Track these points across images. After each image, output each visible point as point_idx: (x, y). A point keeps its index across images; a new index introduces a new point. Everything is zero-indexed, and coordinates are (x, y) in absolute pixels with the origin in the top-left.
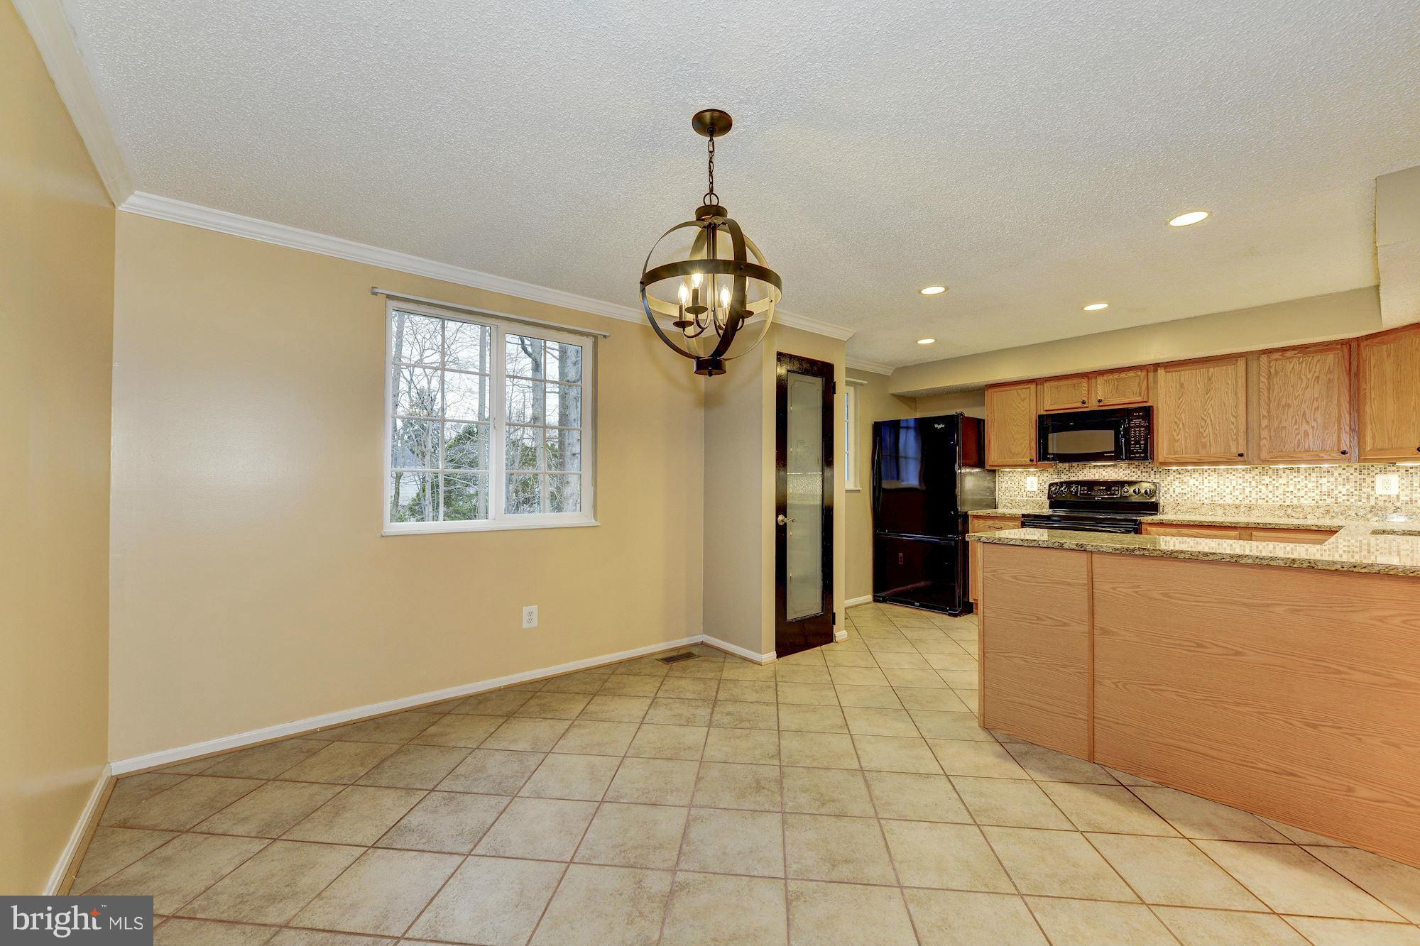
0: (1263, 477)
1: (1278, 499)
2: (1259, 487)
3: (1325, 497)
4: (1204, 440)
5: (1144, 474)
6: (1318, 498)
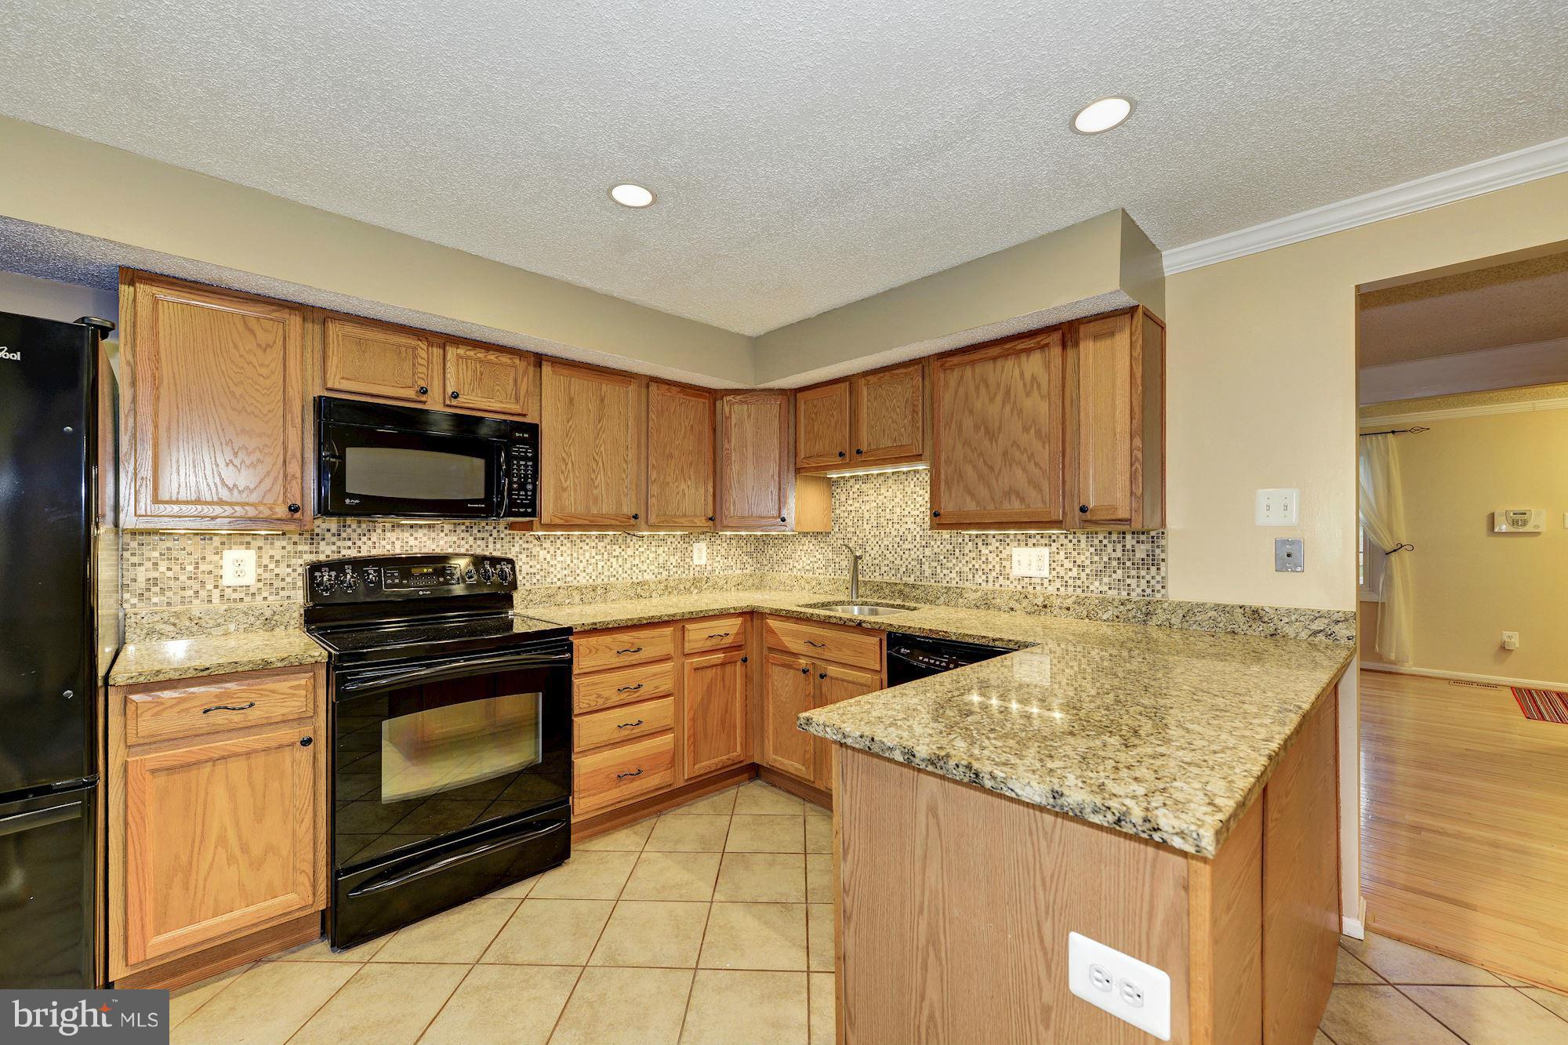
0: (614, 547)
1: (626, 575)
2: (611, 560)
3: (661, 570)
4: (595, 492)
5: (479, 542)
6: (656, 571)
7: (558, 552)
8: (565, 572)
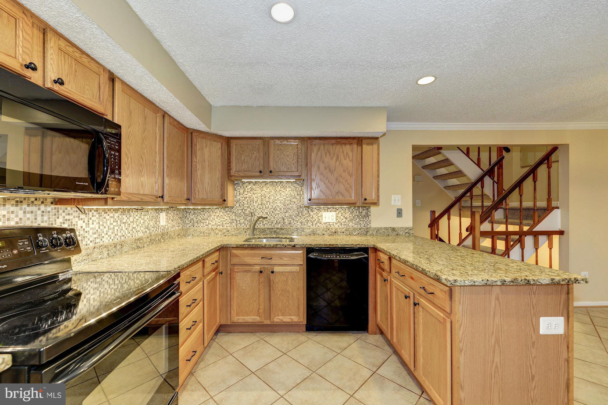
0: (123, 216)
1: (130, 235)
2: (122, 225)
7: (91, 221)
8: (95, 236)
